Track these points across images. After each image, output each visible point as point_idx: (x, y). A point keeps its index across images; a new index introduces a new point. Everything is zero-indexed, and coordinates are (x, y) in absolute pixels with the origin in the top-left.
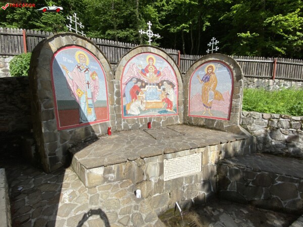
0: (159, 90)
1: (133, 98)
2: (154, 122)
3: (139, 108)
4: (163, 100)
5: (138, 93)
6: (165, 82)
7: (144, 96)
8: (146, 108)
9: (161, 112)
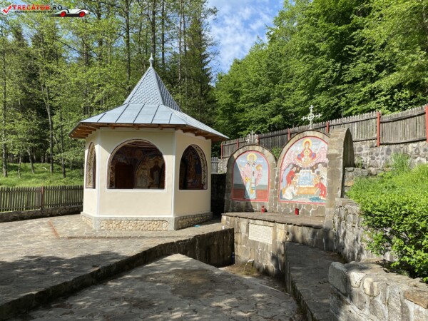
0: (312, 173)
1: (288, 183)
2: (303, 210)
3: (292, 193)
4: (316, 186)
5: (292, 178)
6: (320, 165)
7: (297, 180)
8: (298, 193)
9: (313, 199)
